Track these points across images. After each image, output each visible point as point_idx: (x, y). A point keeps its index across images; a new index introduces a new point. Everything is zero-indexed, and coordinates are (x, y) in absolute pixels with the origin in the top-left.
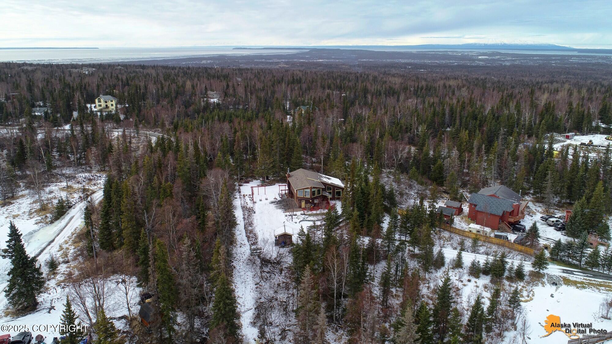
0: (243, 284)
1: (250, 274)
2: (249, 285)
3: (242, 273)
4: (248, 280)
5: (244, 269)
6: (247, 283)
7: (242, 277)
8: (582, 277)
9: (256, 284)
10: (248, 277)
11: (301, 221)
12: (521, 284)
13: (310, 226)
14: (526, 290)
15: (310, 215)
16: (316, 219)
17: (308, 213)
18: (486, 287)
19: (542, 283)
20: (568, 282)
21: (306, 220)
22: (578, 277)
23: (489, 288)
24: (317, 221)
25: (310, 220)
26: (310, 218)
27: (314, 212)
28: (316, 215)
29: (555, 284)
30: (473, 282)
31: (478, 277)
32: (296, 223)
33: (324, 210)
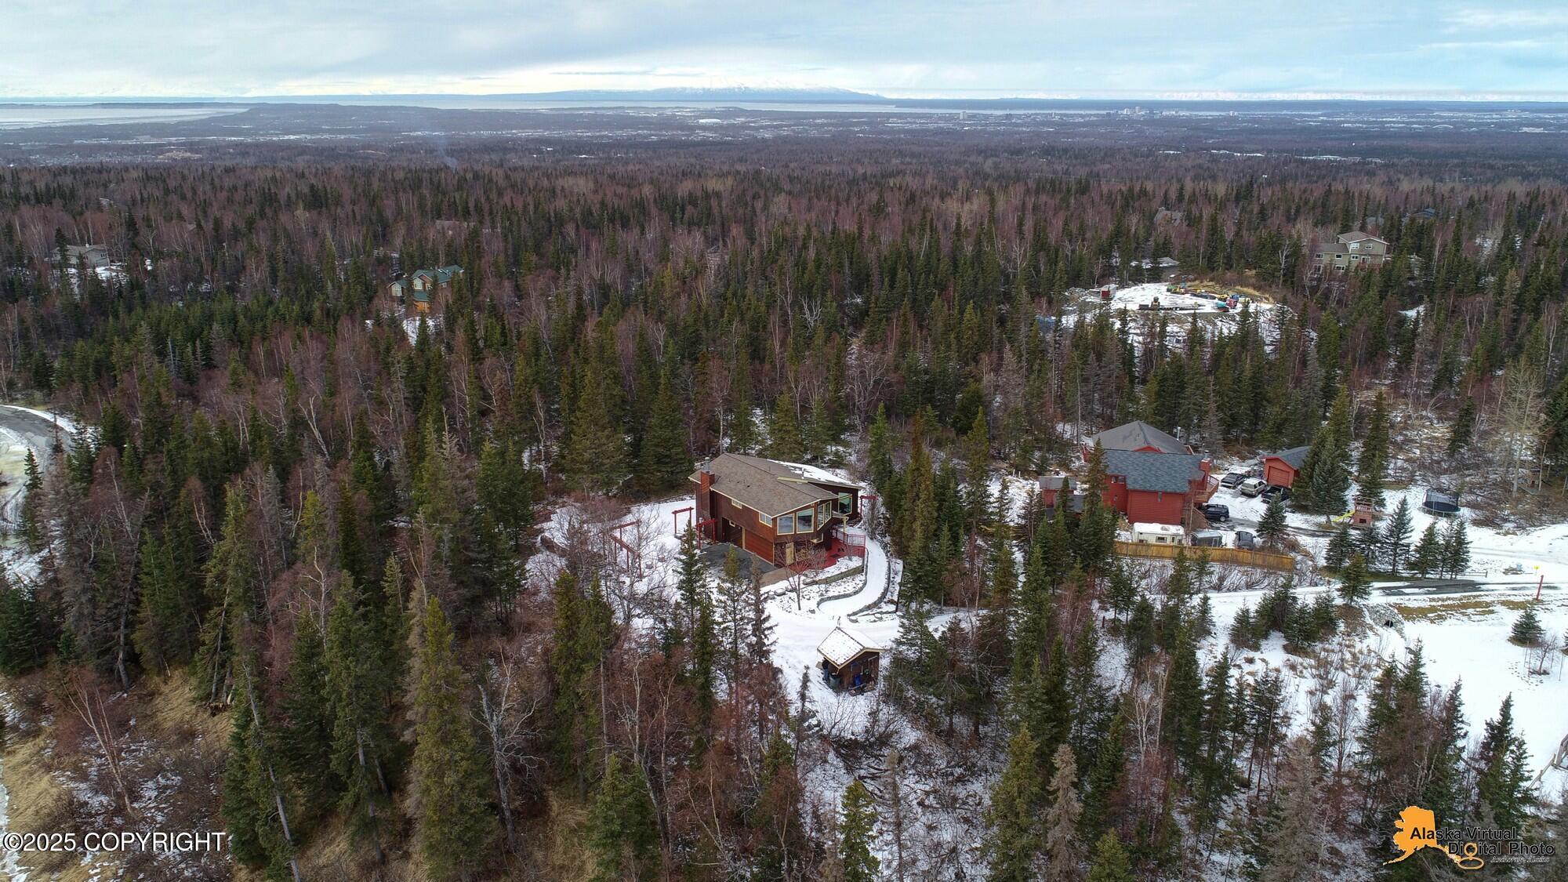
8: (1425, 597)
11: (819, 604)
12: (1337, 639)
13: (855, 614)
14: (1361, 652)
15: (828, 581)
16: (851, 590)
17: (822, 576)
18: (1293, 667)
19: (1371, 628)
20: (1410, 614)
21: (830, 598)
22: (1416, 599)
23: (1300, 668)
24: (856, 593)
25: (836, 594)
26: (834, 590)
27: (832, 571)
28: (842, 576)
29: (1389, 624)
30: (1258, 662)
31: (1256, 648)
32: (813, 612)
33: (850, 559)
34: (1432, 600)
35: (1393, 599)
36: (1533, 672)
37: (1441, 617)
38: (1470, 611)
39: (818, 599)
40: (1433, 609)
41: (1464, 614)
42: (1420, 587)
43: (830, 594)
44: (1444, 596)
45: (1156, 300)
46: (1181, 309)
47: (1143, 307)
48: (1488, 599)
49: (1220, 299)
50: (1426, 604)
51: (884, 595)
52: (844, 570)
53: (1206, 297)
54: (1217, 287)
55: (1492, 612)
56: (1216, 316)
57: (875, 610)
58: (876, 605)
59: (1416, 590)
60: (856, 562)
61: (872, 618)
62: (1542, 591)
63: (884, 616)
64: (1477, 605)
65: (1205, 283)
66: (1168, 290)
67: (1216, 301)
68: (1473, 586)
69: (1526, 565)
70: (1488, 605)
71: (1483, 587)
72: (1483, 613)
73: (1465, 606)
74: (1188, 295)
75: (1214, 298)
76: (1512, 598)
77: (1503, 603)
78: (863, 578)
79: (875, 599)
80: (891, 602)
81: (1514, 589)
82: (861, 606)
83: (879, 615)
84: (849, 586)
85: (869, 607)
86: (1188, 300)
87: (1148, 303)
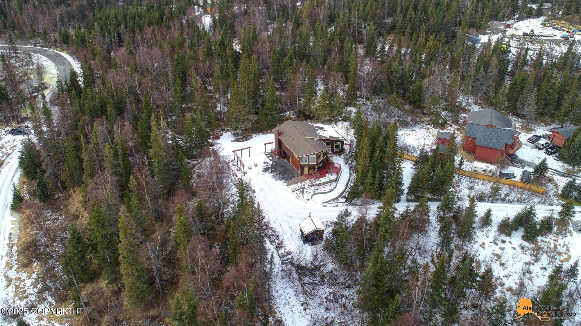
0: (287, 306)
1: (290, 291)
2: (295, 307)
3: (281, 292)
4: (291, 300)
5: (281, 286)
6: (291, 304)
7: (283, 297)
9: (302, 305)
10: (289, 296)
11: (312, 196)
12: (551, 236)
13: (326, 202)
14: (560, 245)
15: (319, 185)
16: (328, 190)
17: (317, 183)
18: (523, 248)
19: (570, 232)
21: (318, 193)
23: (526, 249)
24: (330, 192)
25: (321, 192)
26: (321, 190)
27: (322, 180)
28: (326, 183)
30: (507, 243)
31: (509, 235)
32: (308, 200)
33: (332, 175)
39: (313, 193)
43: (319, 191)
45: (532, 31)
46: (544, 36)
47: (525, 34)
49: (567, 32)
51: (342, 194)
52: (327, 180)
53: (559, 29)
54: (568, 25)
56: (561, 41)
57: (336, 201)
58: (337, 199)
60: (334, 177)
61: (333, 205)
63: (339, 204)
65: (562, 22)
66: (542, 24)
67: (565, 32)
74: (551, 28)
75: (564, 30)
78: (335, 184)
79: (337, 196)
80: (344, 197)
82: (330, 199)
83: (336, 204)
84: (327, 188)
85: (333, 200)
86: (550, 31)
87: (528, 32)
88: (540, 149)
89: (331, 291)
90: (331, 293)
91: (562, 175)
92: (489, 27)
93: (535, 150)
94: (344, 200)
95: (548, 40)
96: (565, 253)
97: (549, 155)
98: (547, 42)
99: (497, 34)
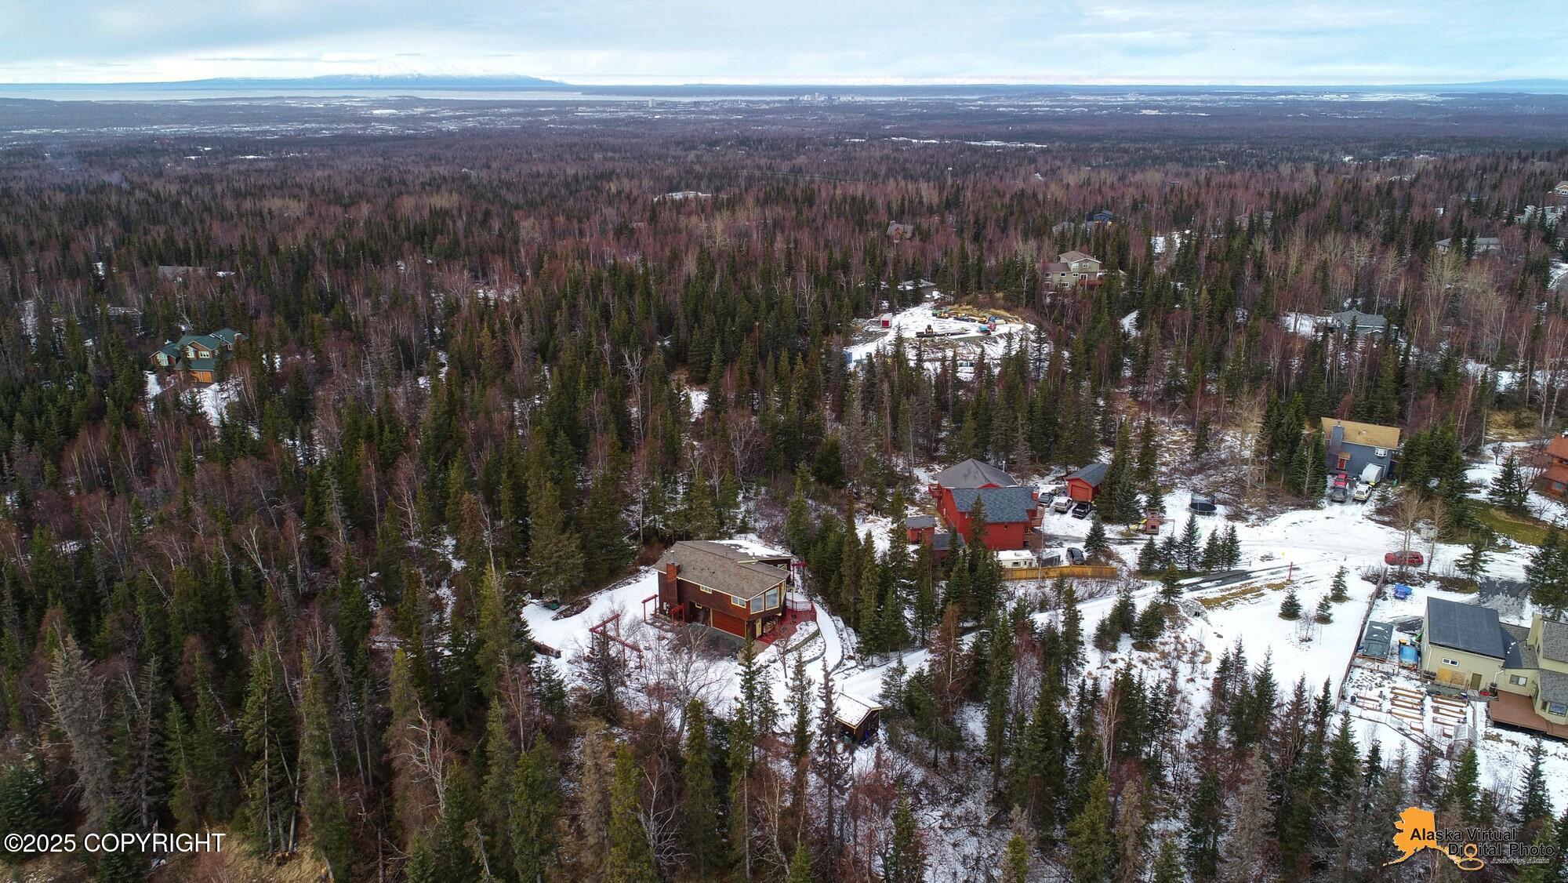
8: (1216, 589)
12: (1167, 634)
14: (1186, 642)
15: (797, 648)
16: (817, 653)
17: (791, 645)
18: (1145, 662)
19: (1187, 620)
20: (1209, 604)
22: (1212, 591)
23: (1150, 662)
24: (822, 655)
25: (809, 659)
26: (807, 655)
27: (797, 638)
28: (806, 642)
29: (1197, 614)
30: (1119, 661)
31: (1114, 649)
33: (806, 625)
34: (1222, 591)
35: (1196, 594)
36: (1303, 640)
37: (1230, 604)
38: (1248, 596)
40: (1224, 598)
41: (1245, 599)
42: (1211, 581)
43: (804, 659)
44: (1229, 586)
45: (929, 327)
46: (950, 335)
47: (920, 335)
48: (1258, 585)
49: (981, 322)
50: (1218, 595)
51: (843, 653)
52: (805, 636)
53: (967, 320)
54: (975, 310)
55: (1262, 595)
56: (981, 339)
57: (842, 668)
58: (841, 663)
59: (1208, 584)
60: (811, 627)
61: (842, 676)
62: (1293, 573)
63: (850, 672)
64: (1252, 590)
65: (964, 307)
66: (934, 315)
67: (978, 323)
68: (1245, 575)
69: (1276, 551)
70: (1259, 589)
71: (1253, 575)
72: (1258, 596)
73: (1245, 592)
74: (951, 319)
75: (975, 321)
76: (1273, 582)
77: (1269, 586)
78: (822, 640)
79: (838, 658)
80: (851, 658)
81: (1272, 574)
83: (846, 673)
84: (814, 650)
85: (837, 667)
86: (952, 325)
87: (923, 330)
88: (1063, 512)
89: (941, 813)
90: (943, 817)
91: (1120, 544)
92: (853, 331)
93: (1058, 516)
94: (853, 663)
95: (960, 339)
96: (1201, 651)
97: (1082, 518)
98: (961, 344)
99: (872, 341)
